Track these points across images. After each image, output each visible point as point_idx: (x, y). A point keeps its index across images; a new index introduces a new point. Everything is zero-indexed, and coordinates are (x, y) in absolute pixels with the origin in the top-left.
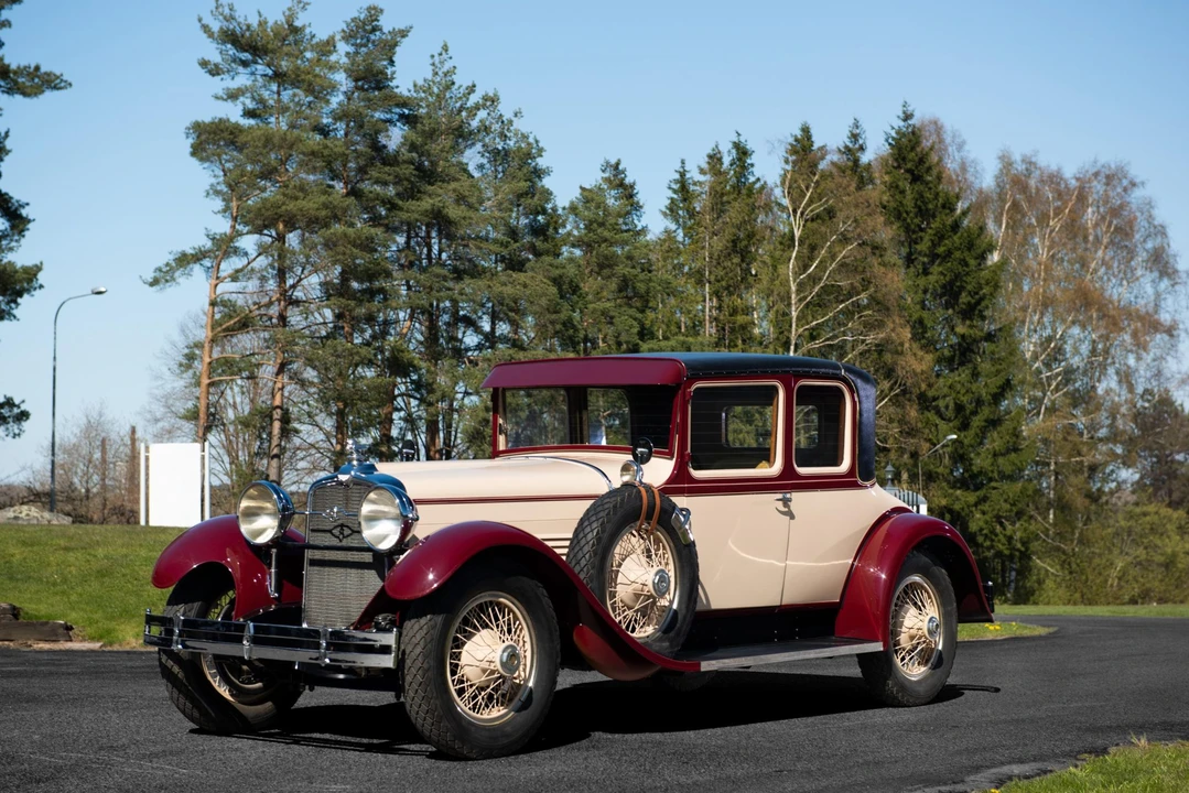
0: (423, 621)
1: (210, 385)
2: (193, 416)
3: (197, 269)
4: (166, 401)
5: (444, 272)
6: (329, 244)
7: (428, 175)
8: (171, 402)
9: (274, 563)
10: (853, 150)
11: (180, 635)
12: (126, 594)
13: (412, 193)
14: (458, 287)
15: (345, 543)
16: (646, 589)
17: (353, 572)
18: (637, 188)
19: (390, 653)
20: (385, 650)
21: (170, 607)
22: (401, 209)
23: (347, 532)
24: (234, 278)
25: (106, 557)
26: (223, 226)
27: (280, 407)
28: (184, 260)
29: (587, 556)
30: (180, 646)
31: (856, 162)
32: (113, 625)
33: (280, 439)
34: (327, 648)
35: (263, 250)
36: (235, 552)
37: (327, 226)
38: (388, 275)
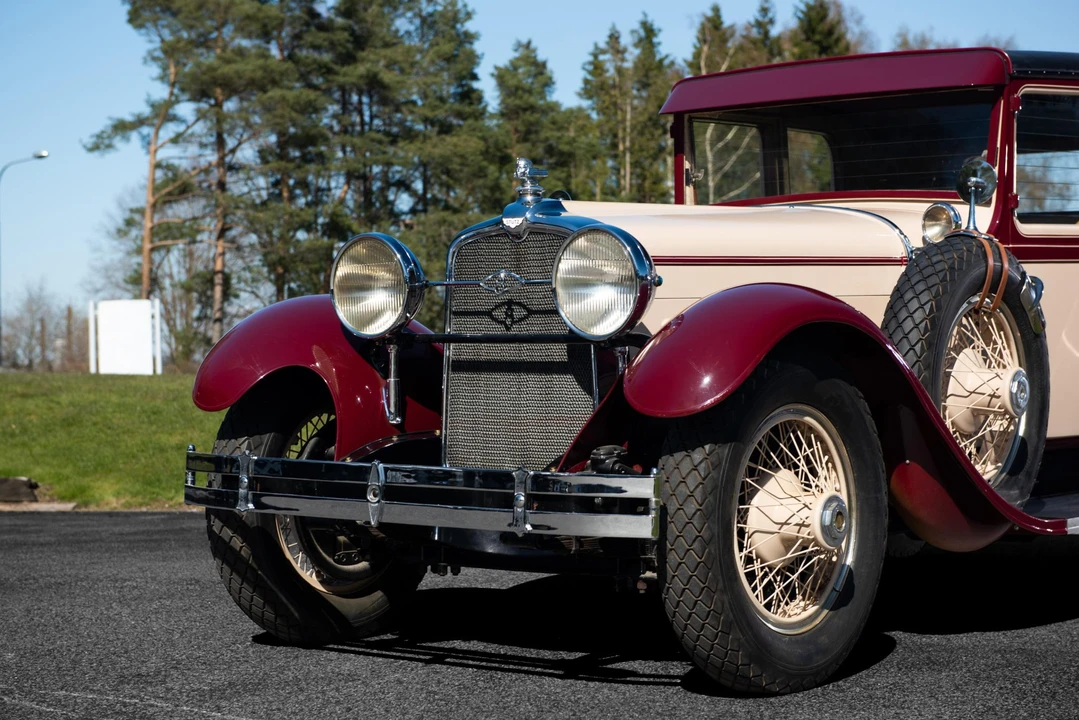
0: (698, 455)
1: (152, 250)
2: (136, 280)
3: (134, 136)
4: (107, 271)
5: (380, 136)
6: (267, 109)
7: (360, 41)
8: (110, 273)
9: (393, 367)
10: (763, 25)
11: (250, 487)
12: (99, 444)
13: (348, 59)
14: (391, 150)
15: (515, 331)
16: (997, 402)
17: (532, 379)
18: (550, 66)
19: (646, 512)
20: (636, 506)
21: (224, 443)
22: (336, 73)
23: (518, 312)
24: (176, 140)
25: (72, 404)
26: (161, 92)
27: (222, 272)
28: (122, 128)
29: (918, 348)
30: (251, 506)
31: (766, 34)
32: (86, 481)
33: (222, 302)
34: (527, 506)
35: (201, 115)
36: (329, 351)
37: (264, 90)
38: (326, 139)
